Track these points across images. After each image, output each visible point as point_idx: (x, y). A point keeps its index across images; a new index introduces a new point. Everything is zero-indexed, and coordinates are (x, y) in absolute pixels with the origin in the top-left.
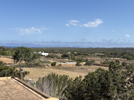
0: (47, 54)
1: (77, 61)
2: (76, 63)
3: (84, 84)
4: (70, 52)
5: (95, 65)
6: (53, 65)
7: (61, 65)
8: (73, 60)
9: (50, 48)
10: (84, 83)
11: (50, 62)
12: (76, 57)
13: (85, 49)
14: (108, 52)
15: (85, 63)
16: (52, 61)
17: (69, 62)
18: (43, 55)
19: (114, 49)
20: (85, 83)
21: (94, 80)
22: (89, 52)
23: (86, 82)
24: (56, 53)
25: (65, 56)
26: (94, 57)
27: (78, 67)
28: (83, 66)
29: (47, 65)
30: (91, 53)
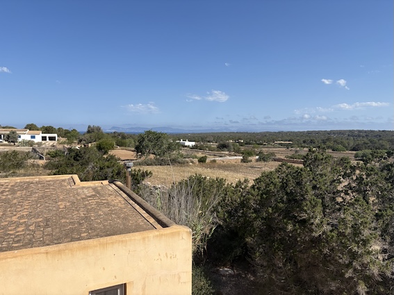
0: (193, 143)
1: (243, 153)
2: (242, 158)
3: (252, 195)
4: (232, 139)
5: (275, 160)
6: (202, 160)
7: (214, 161)
8: (238, 152)
9: (199, 134)
10: (253, 192)
11: (196, 157)
12: (241, 147)
13: (257, 134)
14: (298, 138)
15: (257, 157)
16: (200, 155)
17: (230, 155)
18: (186, 144)
19: (309, 133)
20: (255, 192)
21: (273, 187)
22: (265, 139)
23: (256, 190)
24: (209, 142)
25: (223, 147)
26: (274, 147)
27: (244, 164)
28: (253, 163)
29: (192, 162)
30: (268, 142)
